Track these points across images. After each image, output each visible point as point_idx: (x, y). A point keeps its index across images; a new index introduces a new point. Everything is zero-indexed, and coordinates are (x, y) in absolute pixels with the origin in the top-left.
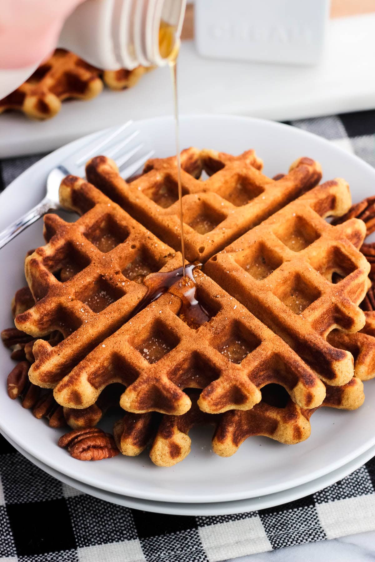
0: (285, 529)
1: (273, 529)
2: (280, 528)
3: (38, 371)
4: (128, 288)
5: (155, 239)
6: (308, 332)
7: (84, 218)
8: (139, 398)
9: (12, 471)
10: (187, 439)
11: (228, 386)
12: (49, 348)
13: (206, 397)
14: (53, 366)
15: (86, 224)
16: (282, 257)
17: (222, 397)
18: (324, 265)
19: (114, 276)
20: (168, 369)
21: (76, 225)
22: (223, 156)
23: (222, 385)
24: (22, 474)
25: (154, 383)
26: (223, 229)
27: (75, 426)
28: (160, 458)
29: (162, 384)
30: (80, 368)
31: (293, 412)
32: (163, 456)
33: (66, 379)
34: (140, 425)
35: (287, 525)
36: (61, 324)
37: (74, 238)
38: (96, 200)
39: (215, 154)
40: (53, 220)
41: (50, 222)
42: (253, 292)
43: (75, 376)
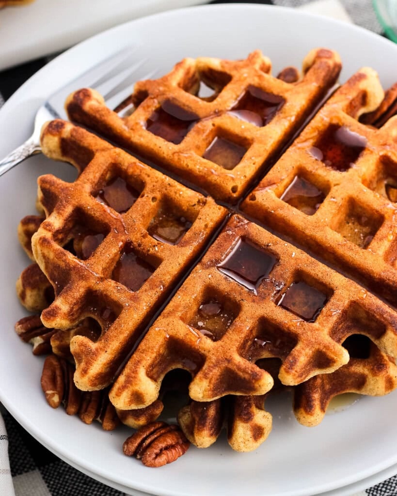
0: (390, 490)
1: (377, 492)
2: (384, 489)
3: (87, 376)
4: (164, 253)
5: (178, 186)
6: (383, 269)
7: (87, 174)
8: (212, 386)
9: (61, 484)
10: (268, 417)
11: (311, 352)
12: (93, 346)
13: (290, 371)
14: (102, 366)
15: (90, 181)
16: (328, 181)
17: (306, 365)
18: (374, 178)
19: (143, 241)
20: (237, 344)
21: (80, 184)
22: (226, 65)
23: (303, 352)
24: (74, 484)
25: (226, 364)
26: (253, 158)
27: (136, 426)
28: (243, 444)
29: (235, 364)
30: (135, 364)
31: (381, 362)
32: (247, 442)
33: (122, 379)
34: (212, 412)
35: (390, 484)
36: (92, 309)
37: (83, 202)
38: (94, 148)
39: (215, 63)
40: (52, 184)
41: (48, 186)
42: (308, 232)
43: (132, 374)
